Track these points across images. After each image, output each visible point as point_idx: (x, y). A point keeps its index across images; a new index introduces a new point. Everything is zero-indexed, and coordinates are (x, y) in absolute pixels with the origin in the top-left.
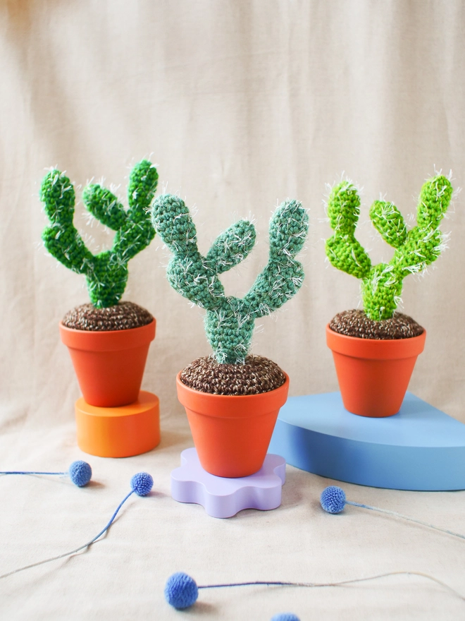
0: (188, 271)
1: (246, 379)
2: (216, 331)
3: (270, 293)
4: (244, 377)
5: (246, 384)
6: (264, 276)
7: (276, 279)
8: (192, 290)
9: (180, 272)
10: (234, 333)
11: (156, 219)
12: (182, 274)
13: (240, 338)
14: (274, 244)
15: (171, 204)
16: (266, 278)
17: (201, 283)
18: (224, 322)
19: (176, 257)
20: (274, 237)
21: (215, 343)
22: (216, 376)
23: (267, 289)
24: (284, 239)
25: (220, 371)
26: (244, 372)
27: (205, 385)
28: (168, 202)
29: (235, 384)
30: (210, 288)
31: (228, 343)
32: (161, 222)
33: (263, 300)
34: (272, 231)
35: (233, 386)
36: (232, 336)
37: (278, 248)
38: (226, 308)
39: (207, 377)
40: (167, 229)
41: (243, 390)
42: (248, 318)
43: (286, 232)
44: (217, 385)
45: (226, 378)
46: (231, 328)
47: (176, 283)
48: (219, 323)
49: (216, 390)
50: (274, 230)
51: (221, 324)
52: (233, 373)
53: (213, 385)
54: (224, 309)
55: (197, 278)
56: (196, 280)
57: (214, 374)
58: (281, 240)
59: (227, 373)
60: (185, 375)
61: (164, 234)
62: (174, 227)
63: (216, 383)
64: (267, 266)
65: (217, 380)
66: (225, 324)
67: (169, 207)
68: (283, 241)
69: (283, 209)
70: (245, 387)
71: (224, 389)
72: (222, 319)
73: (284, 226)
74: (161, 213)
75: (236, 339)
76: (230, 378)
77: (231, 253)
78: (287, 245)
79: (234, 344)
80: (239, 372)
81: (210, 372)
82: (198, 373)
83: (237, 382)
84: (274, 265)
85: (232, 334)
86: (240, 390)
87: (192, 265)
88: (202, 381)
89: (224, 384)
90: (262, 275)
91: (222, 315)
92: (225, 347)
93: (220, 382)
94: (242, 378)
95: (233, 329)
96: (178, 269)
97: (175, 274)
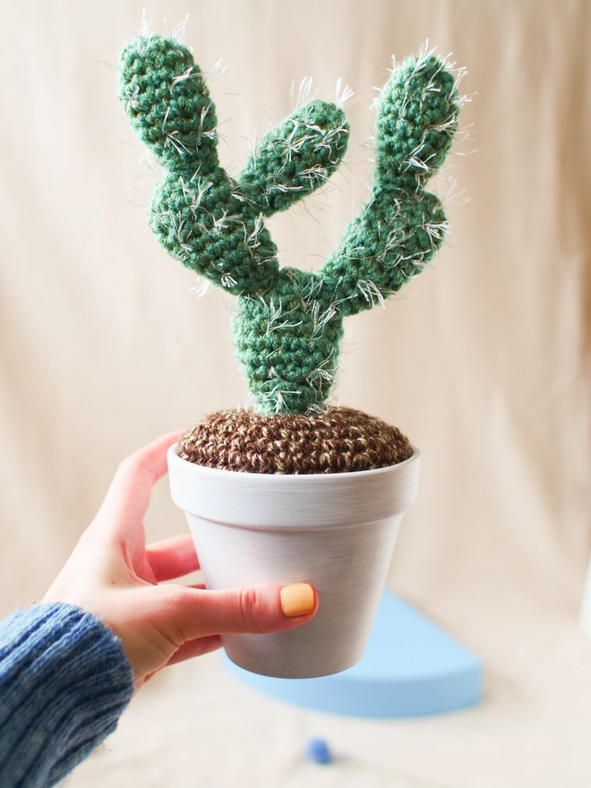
0: (202, 204)
1: (342, 437)
2: (262, 344)
3: (381, 257)
4: (336, 434)
5: (346, 449)
6: (364, 223)
7: (392, 228)
8: (209, 247)
9: (182, 205)
10: (304, 344)
11: (131, 85)
12: (186, 210)
13: (317, 355)
14: (389, 150)
15: (164, 53)
16: (370, 225)
17: (229, 231)
18: (280, 321)
19: (172, 175)
20: (390, 134)
21: (258, 372)
22: (274, 436)
23: (373, 247)
24: (412, 136)
25: (281, 426)
26: (333, 425)
27: (252, 458)
28: (158, 48)
29: (320, 450)
30: (252, 243)
31: (289, 367)
32: (142, 91)
33: (364, 273)
34: (385, 120)
35: (318, 454)
36: (298, 352)
37: (398, 156)
38: (284, 291)
39: (253, 440)
40: (155, 108)
41: (343, 462)
42: (330, 314)
43: (418, 119)
44: (282, 455)
45: (297, 438)
46: (295, 333)
47: (172, 232)
48: (269, 324)
49: (280, 465)
50: (390, 116)
51: (273, 325)
52: (312, 428)
53: (270, 454)
54: (279, 293)
55: (221, 220)
56: (219, 224)
57: (270, 432)
58: (404, 137)
59: (298, 428)
60: (193, 442)
61: (148, 118)
62: (172, 102)
63: (277, 451)
64: (370, 199)
65: (278, 443)
66: (282, 326)
67: (160, 58)
68: (411, 141)
69: (411, 71)
70: (347, 455)
71: (299, 461)
72: (276, 315)
73: (413, 106)
74: (142, 72)
75: (309, 360)
76: (307, 437)
77: (299, 165)
78: (417, 150)
79: (304, 370)
80: (321, 425)
81: (259, 430)
82: (227, 434)
83: (325, 445)
84: (387, 197)
85: (299, 346)
86: (334, 461)
87: (208, 192)
88: (242, 449)
89: (296, 451)
90: (359, 221)
91: (277, 307)
92: (284, 378)
93: (286, 447)
94: (332, 436)
95: (301, 335)
96: (178, 200)
97: (170, 212)
